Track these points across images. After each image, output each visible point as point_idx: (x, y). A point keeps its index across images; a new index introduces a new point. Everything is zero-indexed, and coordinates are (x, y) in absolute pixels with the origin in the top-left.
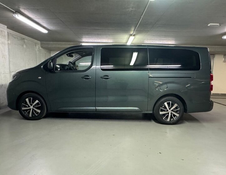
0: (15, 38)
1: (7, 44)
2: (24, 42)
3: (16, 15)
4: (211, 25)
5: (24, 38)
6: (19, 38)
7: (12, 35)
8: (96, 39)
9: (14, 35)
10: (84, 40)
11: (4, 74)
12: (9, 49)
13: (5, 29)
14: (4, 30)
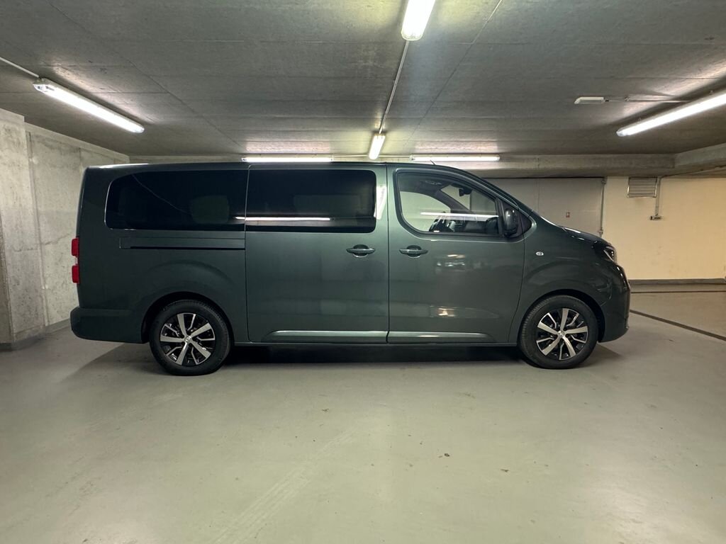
0: (51, 148)
1: (27, 168)
2: (81, 158)
3: (43, 86)
4: (581, 101)
5: (80, 149)
6: (63, 147)
7: (44, 141)
8: (282, 144)
9: (48, 139)
10: (250, 148)
11: (20, 250)
12: (34, 180)
13: (18, 124)
14: (17, 128)
